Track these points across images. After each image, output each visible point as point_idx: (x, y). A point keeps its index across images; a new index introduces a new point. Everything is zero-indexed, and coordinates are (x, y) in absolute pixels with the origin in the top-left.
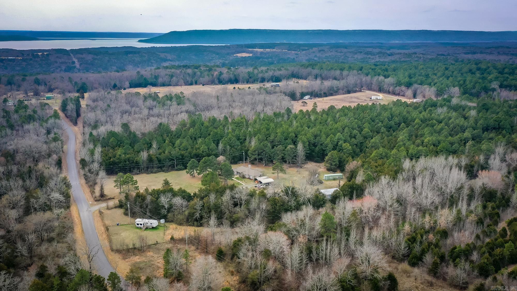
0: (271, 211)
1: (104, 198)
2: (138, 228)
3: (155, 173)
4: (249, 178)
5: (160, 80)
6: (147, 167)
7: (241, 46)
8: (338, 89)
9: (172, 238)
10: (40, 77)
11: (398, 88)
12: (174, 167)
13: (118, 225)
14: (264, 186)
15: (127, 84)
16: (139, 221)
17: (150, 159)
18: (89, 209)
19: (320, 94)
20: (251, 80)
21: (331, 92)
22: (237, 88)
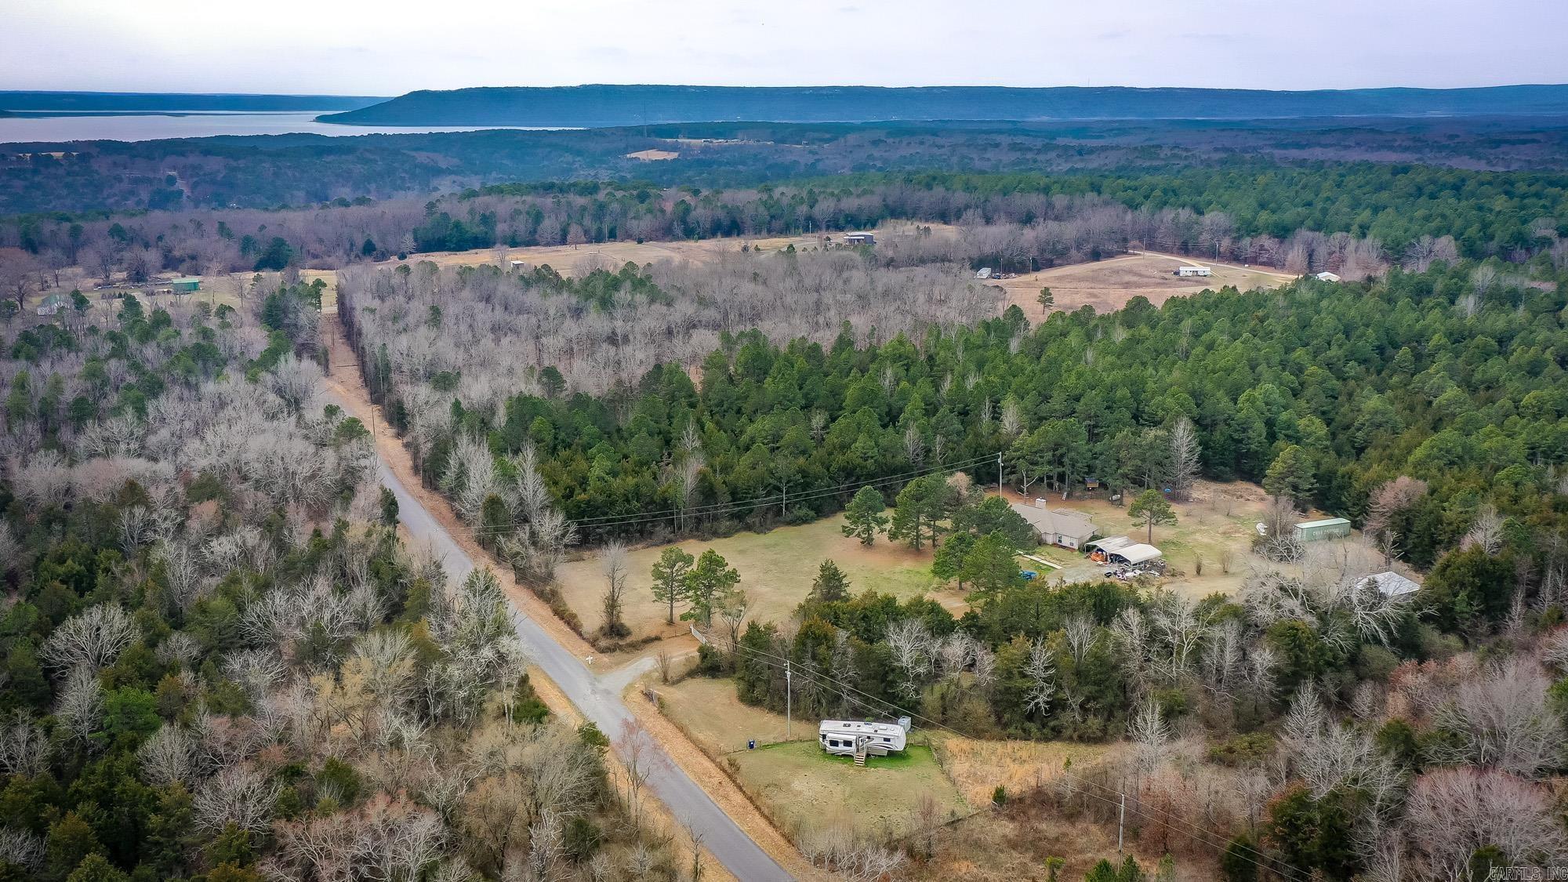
0: (1288, 670)
1: (629, 640)
2: (834, 756)
3: (726, 535)
4: (1058, 545)
5: (501, 228)
6: (696, 517)
7: (638, 131)
8: (1067, 249)
9: (1000, 796)
10: (125, 223)
11: (1247, 241)
12: (779, 512)
13: (751, 746)
14: (1138, 572)
15: (409, 241)
16: (833, 728)
17: (707, 492)
18: (600, 686)
19: (1022, 263)
20: (776, 224)
21: (1048, 256)
22: (752, 249)
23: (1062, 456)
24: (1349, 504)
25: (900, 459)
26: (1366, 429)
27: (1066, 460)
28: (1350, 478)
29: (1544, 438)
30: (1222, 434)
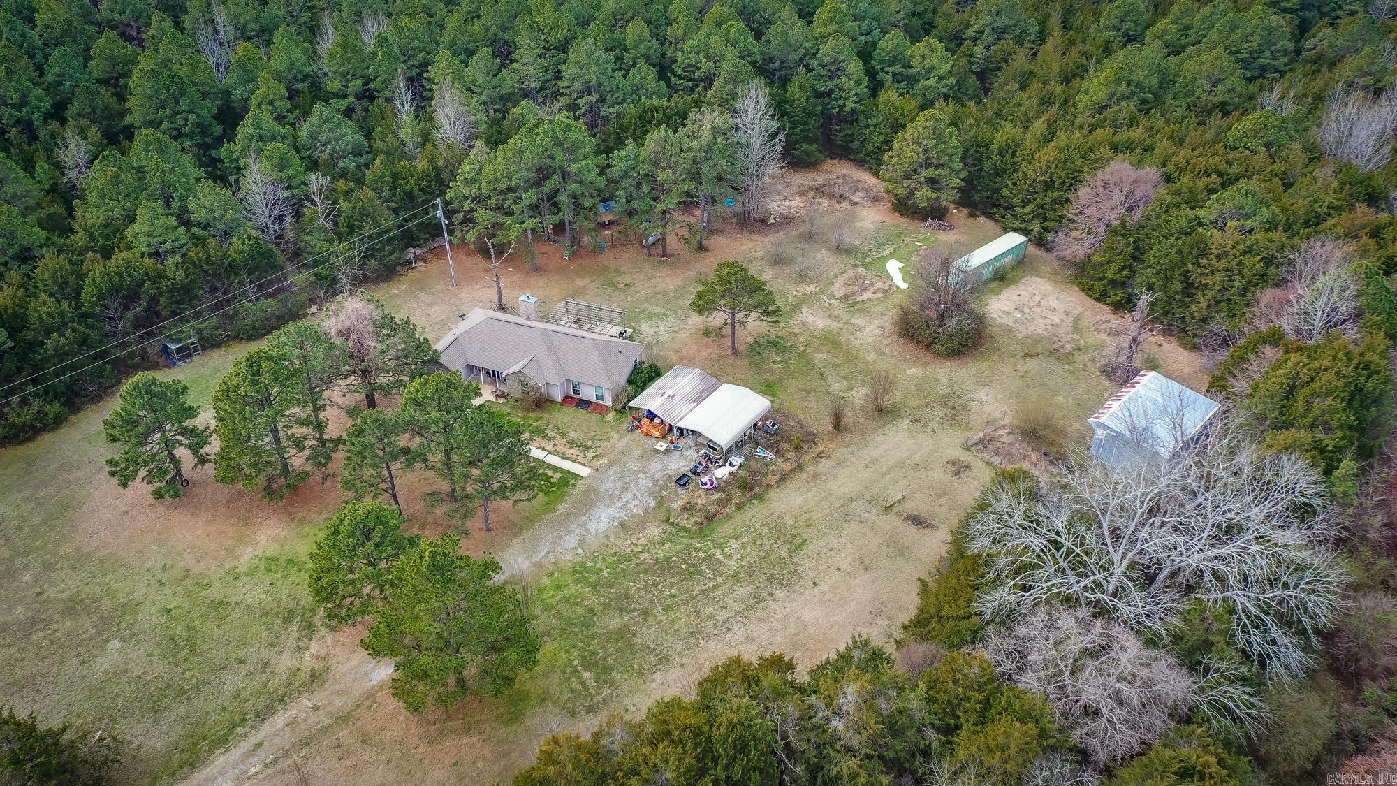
14: (737, 462)
23: (555, 193)
24: (1016, 201)
25: (237, 247)
26: (987, 39)
27: (562, 199)
28: (1014, 155)
29: (1245, 38)
30: (801, 87)
